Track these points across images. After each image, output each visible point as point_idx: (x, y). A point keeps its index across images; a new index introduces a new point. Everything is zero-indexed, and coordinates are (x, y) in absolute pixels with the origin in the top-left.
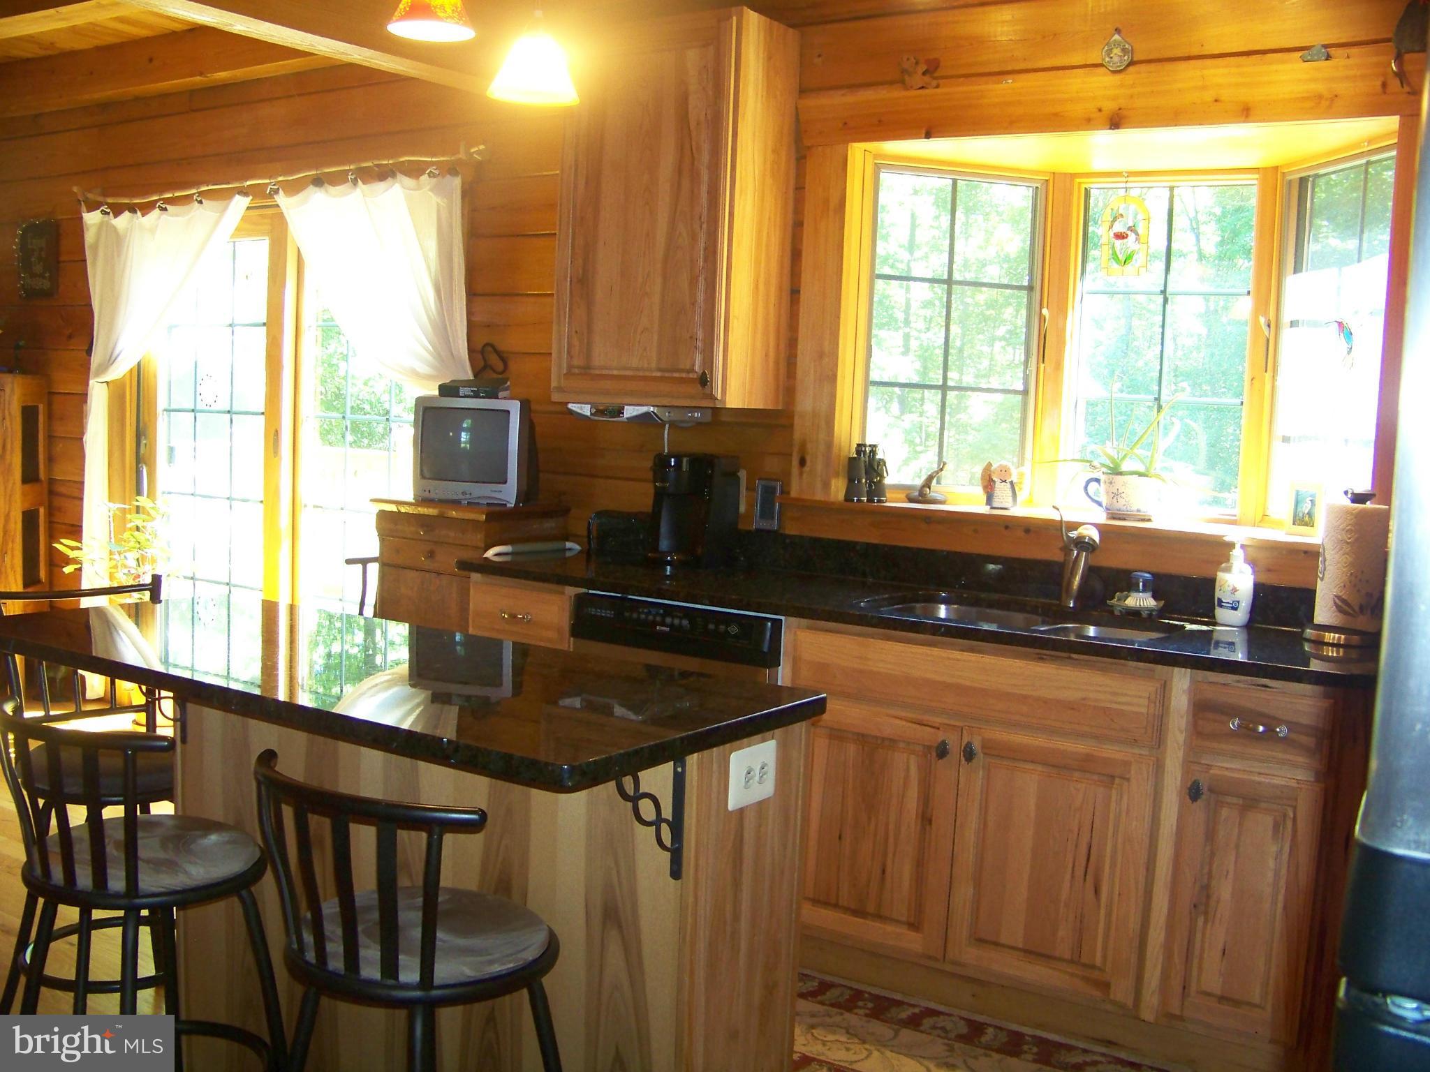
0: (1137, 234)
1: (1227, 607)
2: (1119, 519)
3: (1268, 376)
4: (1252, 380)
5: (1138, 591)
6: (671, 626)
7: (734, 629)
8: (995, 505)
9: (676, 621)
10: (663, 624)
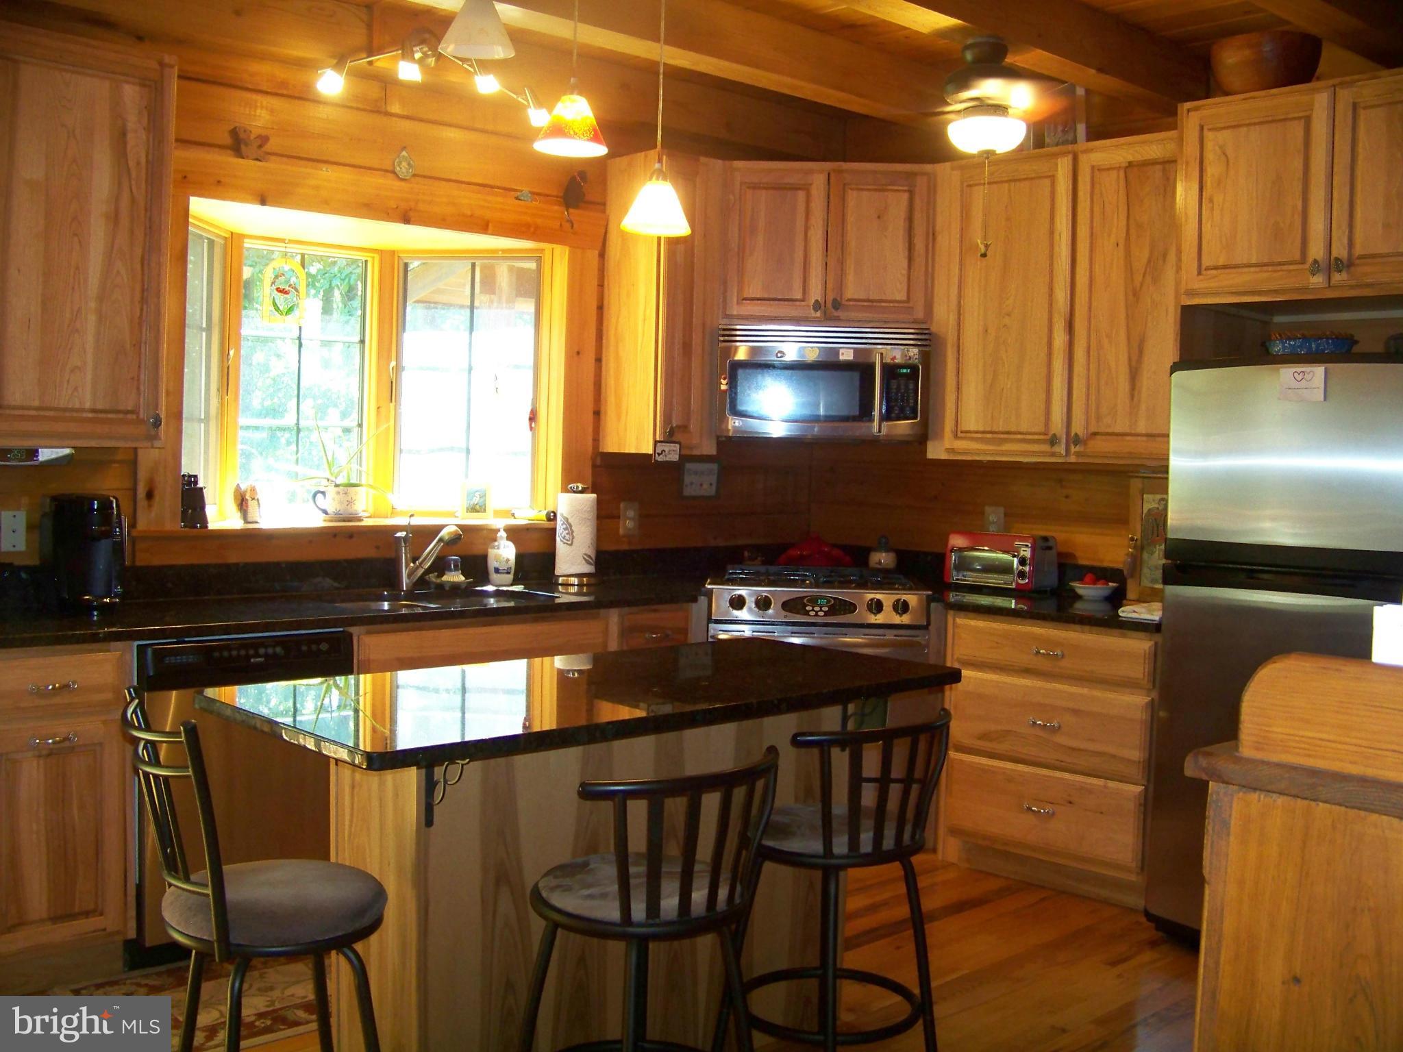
0: (297, 291)
1: (503, 573)
2: (349, 521)
3: (392, 405)
4: (378, 408)
5: (450, 570)
6: (266, 656)
7: (324, 647)
8: (249, 520)
9: (270, 651)
10: (258, 656)
